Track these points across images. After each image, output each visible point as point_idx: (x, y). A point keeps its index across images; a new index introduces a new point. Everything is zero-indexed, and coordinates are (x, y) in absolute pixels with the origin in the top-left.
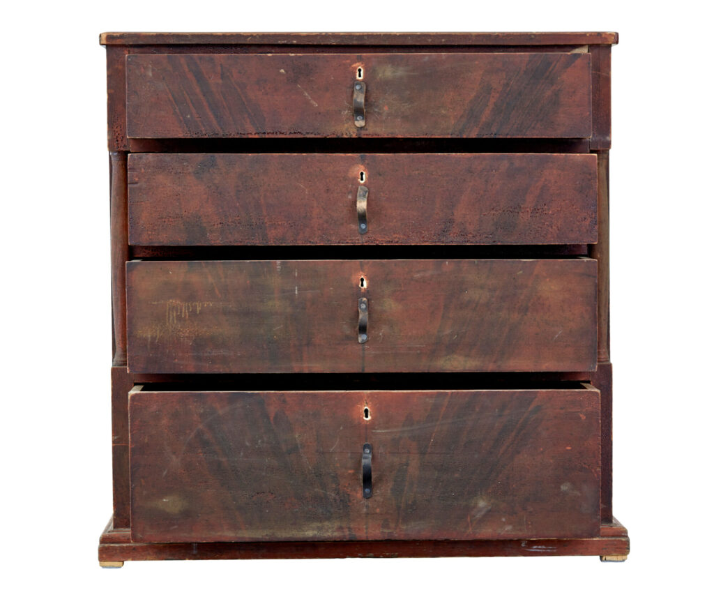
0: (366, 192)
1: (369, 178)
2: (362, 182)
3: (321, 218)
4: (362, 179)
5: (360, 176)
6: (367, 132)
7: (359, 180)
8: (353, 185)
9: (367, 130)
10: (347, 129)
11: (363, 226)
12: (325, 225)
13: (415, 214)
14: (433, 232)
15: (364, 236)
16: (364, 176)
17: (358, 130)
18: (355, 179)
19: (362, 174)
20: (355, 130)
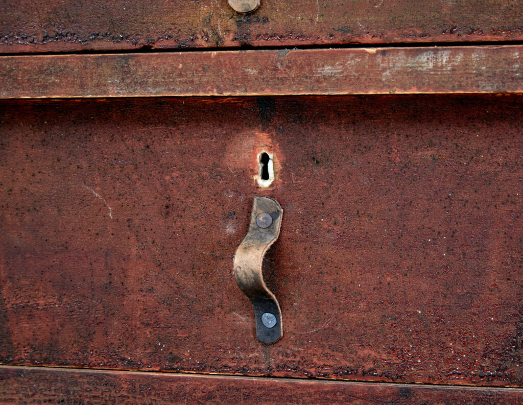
0: (274, 215)
1: (284, 173)
2: (265, 184)
3: (151, 290)
4: (265, 176)
5: (260, 166)
6: (269, 27)
7: (258, 178)
8: (238, 193)
9: (266, 20)
10: (207, 21)
11: (269, 320)
12: (163, 313)
13: (424, 286)
14: (480, 347)
15: (274, 350)
16: (270, 165)
17: (239, 23)
18: (245, 174)
19: (265, 159)
20: (231, 23)
